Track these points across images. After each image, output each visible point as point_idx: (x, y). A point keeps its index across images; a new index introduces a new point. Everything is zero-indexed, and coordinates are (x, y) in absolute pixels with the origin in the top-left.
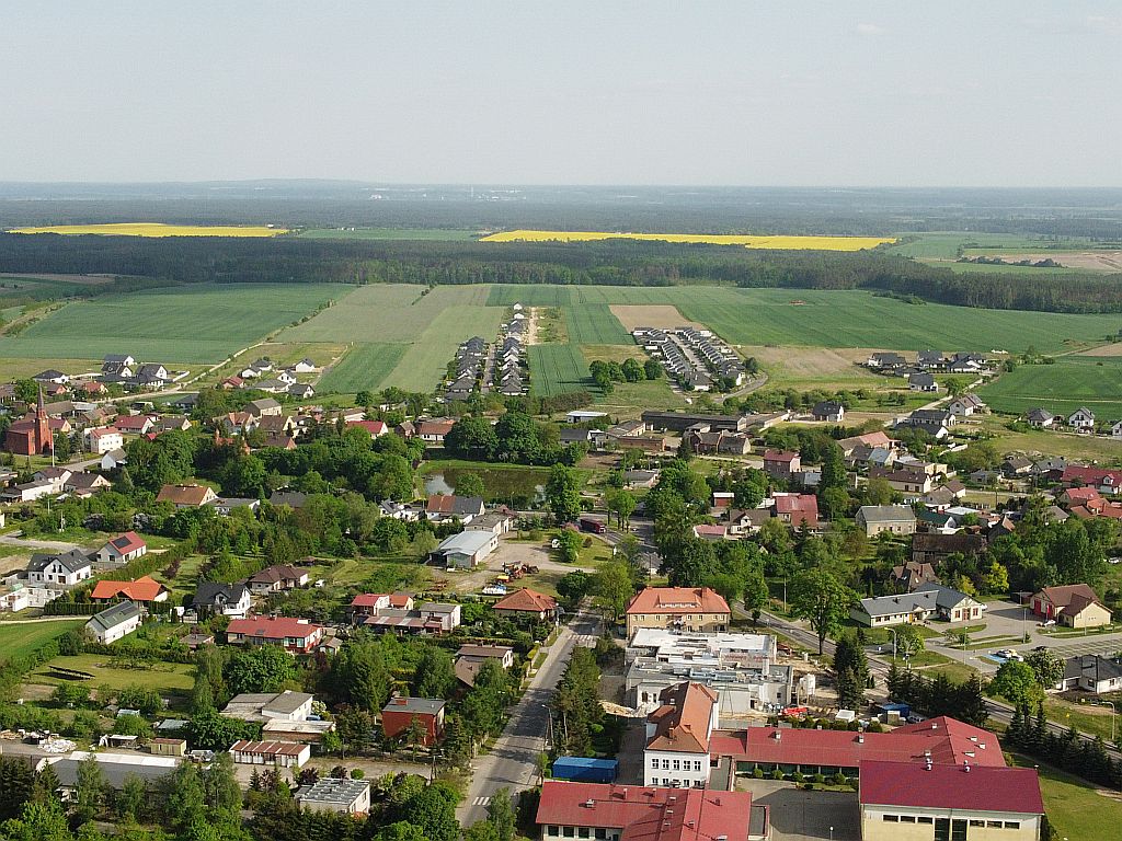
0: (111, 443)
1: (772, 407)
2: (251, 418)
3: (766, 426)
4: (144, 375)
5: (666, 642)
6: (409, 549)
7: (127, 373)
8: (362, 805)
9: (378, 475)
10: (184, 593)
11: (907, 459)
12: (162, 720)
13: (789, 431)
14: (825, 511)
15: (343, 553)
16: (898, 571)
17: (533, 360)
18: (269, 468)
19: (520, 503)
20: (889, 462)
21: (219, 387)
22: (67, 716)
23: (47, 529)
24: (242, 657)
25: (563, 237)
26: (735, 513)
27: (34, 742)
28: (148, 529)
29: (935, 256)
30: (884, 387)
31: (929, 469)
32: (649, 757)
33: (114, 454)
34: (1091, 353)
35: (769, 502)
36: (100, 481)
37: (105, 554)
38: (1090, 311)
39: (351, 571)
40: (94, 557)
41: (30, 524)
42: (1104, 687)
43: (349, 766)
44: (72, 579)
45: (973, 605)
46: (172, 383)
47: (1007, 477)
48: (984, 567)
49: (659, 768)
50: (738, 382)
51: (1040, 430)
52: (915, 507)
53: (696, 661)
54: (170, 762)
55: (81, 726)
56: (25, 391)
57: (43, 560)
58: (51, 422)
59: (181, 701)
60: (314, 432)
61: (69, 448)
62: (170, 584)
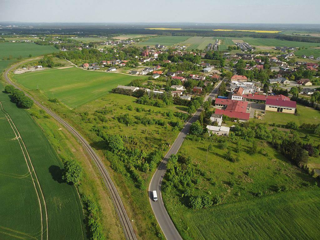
0: (156, 55)
1: (258, 54)
2: (176, 52)
3: (256, 56)
4: (161, 47)
5: (237, 83)
6: (198, 70)
7: (159, 47)
8: (189, 99)
9: (194, 60)
10: (166, 73)
11: (279, 61)
12: (162, 88)
13: (260, 57)
14: (264, 68)
15: (188, 70)
16: (276, 76)
17: (219, 47)
18: (178, 59)
19: (215, 65)
20: (276, 61)
21: (172, 49)
22: (149, 87)
23: (147, 65)
24: (173, 80)
25: (225, 30)
26: (249, 67)
28: (161, 66)
29: (288, 34)
30: (277, 51)
31: (283, 63)
32: (233, 96)
33: (157, 57)
34: (315, 48)
35: (255, 66)
36: (155, 59)
37: (155, 68)
38: (315, 42)
39: (189, 72)
40: (154, 69)
41: (145, 64)
42: (309, 93)
43: (188, 95)
44: (150, 71)
45: (288, 81)
46: (165, 48)
47: (296, 65)
48: (291, 76)
49: (234, 98)
50: (252, 50)
51: (303, 58)
52: (280, 68)
53: (241, 85)
55: (151, 88)
56: (145, 48)
57: (146, 69)
58: (148, 52)
59: (164, 86)
60: (185, 54)
61: (150, 56)
62: (164, 72)
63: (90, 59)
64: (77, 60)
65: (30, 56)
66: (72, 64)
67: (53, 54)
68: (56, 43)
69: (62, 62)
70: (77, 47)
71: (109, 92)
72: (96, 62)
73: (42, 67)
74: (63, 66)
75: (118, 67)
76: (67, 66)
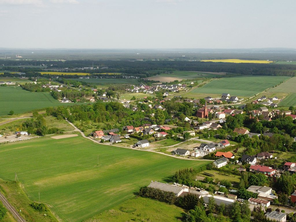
0: (222, 116)
2: (260, 112)
4: (232, 99)
7: (228, 98)
8: (284, 220)
9: (294, 130)
10: (239, 157)
12: (231, 189)
15: (283, 150)
18: (264, 125)
21: (252, 103)
22: (207, 185)
23: (205, 137)
24: (253, 175)
27: (199, 191)
28: (230, 139)
33: (223, 119)
36: (219, 126)
37: (219, 145)
39: (284, 155)
40: (216, 145)
41: (201, 135)
43: (281, 209)
44: (211, 150)
46: (239, 101)
54: (232, 201)
55: (210, 188)
56: (202, 101)
57: (204, 145)
58: (208, 110)
59: (236, 185)
60: (277, 117)
61: (212, 117)
62: (235, 154)
63: (107, 120)
64: (84, 122)
65: (11, 114)
66: (77, 130)
67: (48, 110)
68: (54, 89)
69: (60, 125)
70: (87, 95)
71: (135, 193)
72: (116, 127)
73: (27, 133)
74: (61, 133)
75: (153, 138)
76: (67, 133)
